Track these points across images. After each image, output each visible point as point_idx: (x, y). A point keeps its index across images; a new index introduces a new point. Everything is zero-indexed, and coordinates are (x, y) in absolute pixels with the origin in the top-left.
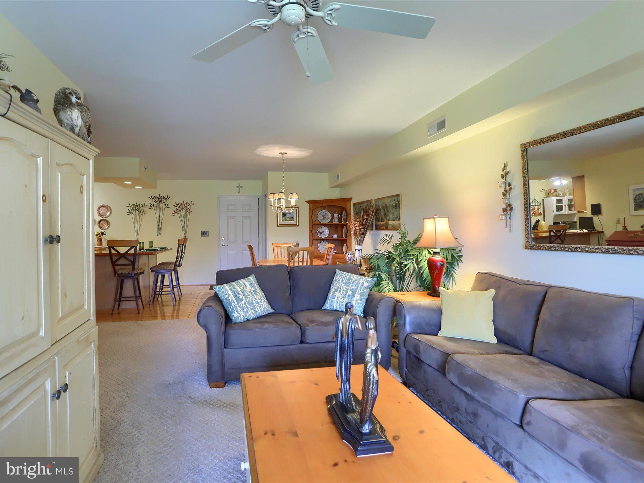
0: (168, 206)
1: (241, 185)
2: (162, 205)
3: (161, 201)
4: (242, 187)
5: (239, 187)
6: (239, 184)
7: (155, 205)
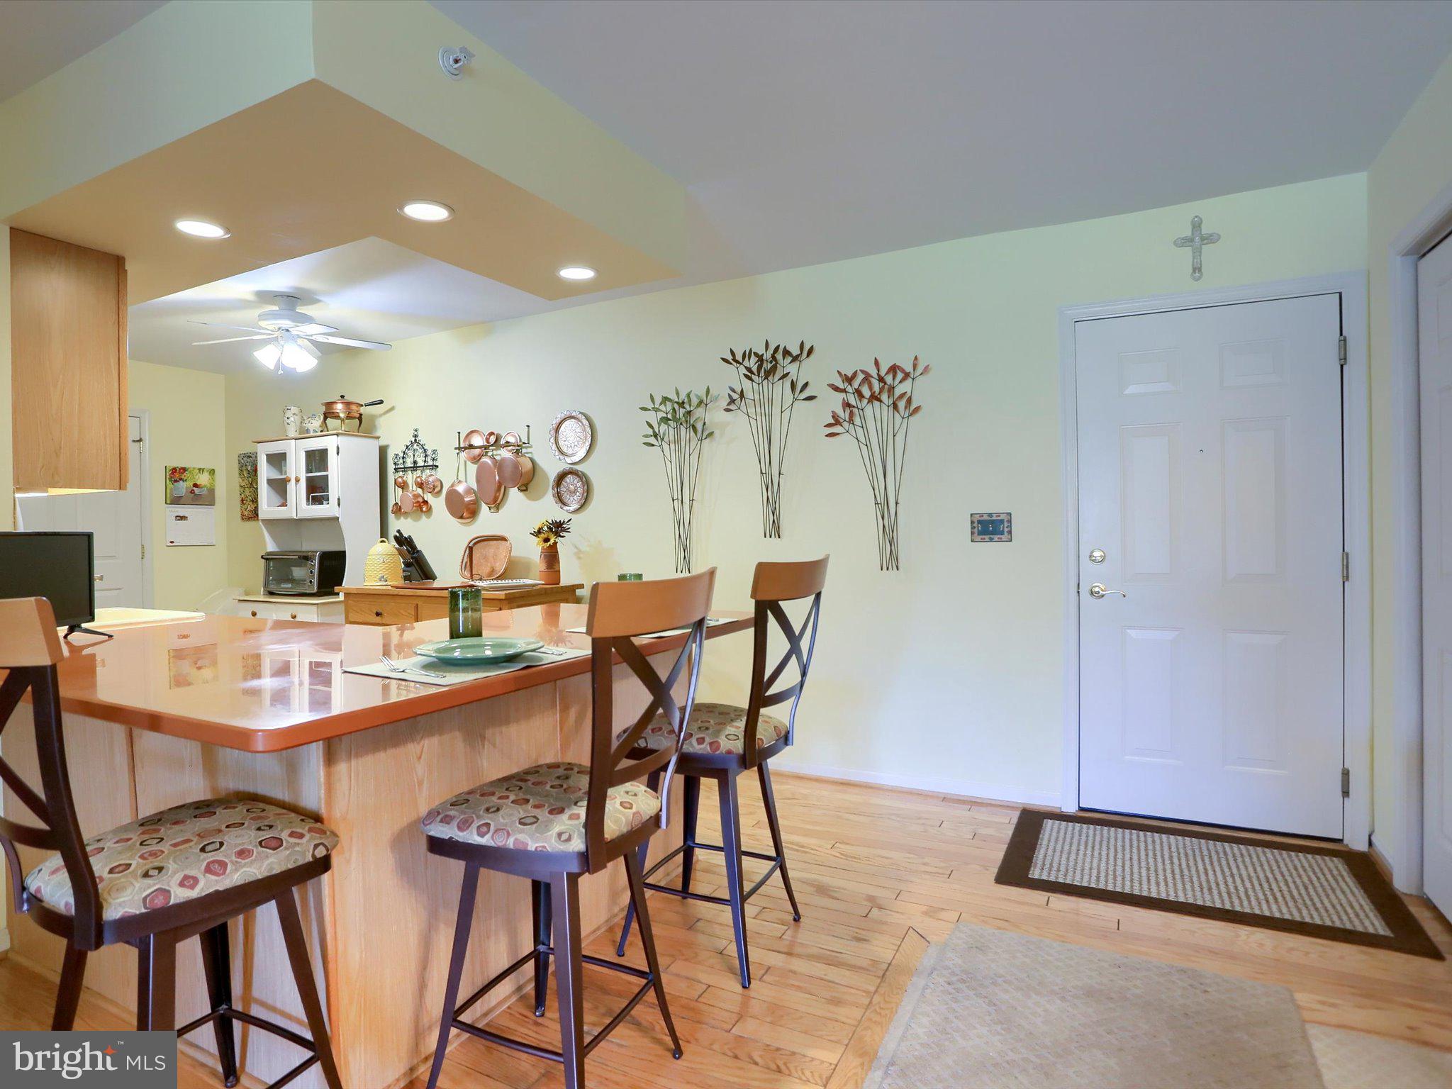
0: (806, 394)
1: (1205, 230)
2: (780, 390)
3: (774, 369)
4: (1211, 239)
5: (1198, 239)
6: (1197, 225)
7: (748, 394)
